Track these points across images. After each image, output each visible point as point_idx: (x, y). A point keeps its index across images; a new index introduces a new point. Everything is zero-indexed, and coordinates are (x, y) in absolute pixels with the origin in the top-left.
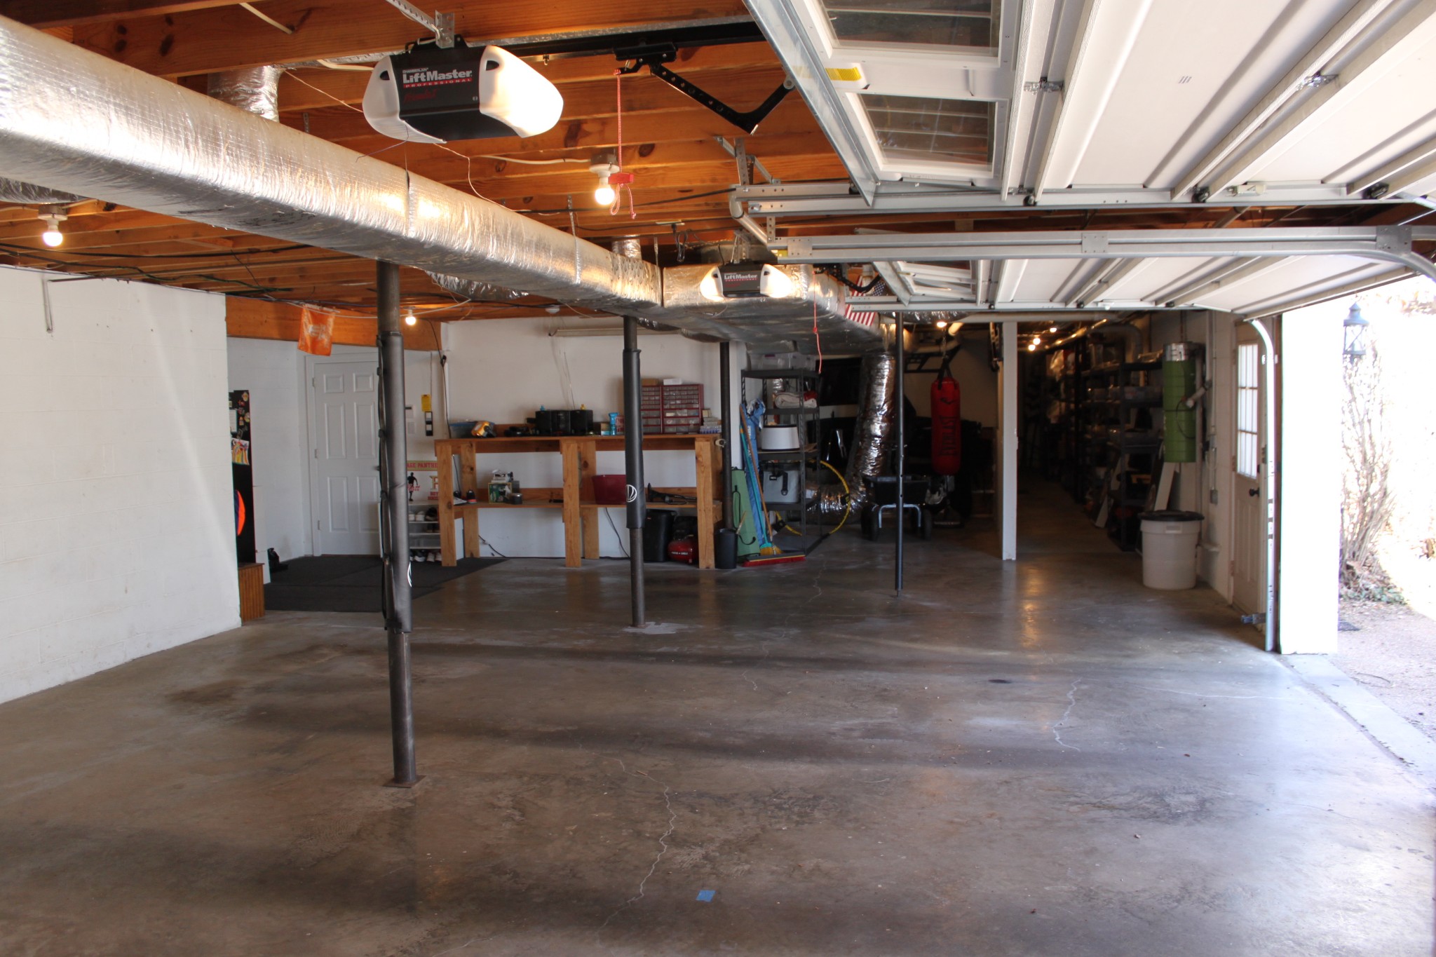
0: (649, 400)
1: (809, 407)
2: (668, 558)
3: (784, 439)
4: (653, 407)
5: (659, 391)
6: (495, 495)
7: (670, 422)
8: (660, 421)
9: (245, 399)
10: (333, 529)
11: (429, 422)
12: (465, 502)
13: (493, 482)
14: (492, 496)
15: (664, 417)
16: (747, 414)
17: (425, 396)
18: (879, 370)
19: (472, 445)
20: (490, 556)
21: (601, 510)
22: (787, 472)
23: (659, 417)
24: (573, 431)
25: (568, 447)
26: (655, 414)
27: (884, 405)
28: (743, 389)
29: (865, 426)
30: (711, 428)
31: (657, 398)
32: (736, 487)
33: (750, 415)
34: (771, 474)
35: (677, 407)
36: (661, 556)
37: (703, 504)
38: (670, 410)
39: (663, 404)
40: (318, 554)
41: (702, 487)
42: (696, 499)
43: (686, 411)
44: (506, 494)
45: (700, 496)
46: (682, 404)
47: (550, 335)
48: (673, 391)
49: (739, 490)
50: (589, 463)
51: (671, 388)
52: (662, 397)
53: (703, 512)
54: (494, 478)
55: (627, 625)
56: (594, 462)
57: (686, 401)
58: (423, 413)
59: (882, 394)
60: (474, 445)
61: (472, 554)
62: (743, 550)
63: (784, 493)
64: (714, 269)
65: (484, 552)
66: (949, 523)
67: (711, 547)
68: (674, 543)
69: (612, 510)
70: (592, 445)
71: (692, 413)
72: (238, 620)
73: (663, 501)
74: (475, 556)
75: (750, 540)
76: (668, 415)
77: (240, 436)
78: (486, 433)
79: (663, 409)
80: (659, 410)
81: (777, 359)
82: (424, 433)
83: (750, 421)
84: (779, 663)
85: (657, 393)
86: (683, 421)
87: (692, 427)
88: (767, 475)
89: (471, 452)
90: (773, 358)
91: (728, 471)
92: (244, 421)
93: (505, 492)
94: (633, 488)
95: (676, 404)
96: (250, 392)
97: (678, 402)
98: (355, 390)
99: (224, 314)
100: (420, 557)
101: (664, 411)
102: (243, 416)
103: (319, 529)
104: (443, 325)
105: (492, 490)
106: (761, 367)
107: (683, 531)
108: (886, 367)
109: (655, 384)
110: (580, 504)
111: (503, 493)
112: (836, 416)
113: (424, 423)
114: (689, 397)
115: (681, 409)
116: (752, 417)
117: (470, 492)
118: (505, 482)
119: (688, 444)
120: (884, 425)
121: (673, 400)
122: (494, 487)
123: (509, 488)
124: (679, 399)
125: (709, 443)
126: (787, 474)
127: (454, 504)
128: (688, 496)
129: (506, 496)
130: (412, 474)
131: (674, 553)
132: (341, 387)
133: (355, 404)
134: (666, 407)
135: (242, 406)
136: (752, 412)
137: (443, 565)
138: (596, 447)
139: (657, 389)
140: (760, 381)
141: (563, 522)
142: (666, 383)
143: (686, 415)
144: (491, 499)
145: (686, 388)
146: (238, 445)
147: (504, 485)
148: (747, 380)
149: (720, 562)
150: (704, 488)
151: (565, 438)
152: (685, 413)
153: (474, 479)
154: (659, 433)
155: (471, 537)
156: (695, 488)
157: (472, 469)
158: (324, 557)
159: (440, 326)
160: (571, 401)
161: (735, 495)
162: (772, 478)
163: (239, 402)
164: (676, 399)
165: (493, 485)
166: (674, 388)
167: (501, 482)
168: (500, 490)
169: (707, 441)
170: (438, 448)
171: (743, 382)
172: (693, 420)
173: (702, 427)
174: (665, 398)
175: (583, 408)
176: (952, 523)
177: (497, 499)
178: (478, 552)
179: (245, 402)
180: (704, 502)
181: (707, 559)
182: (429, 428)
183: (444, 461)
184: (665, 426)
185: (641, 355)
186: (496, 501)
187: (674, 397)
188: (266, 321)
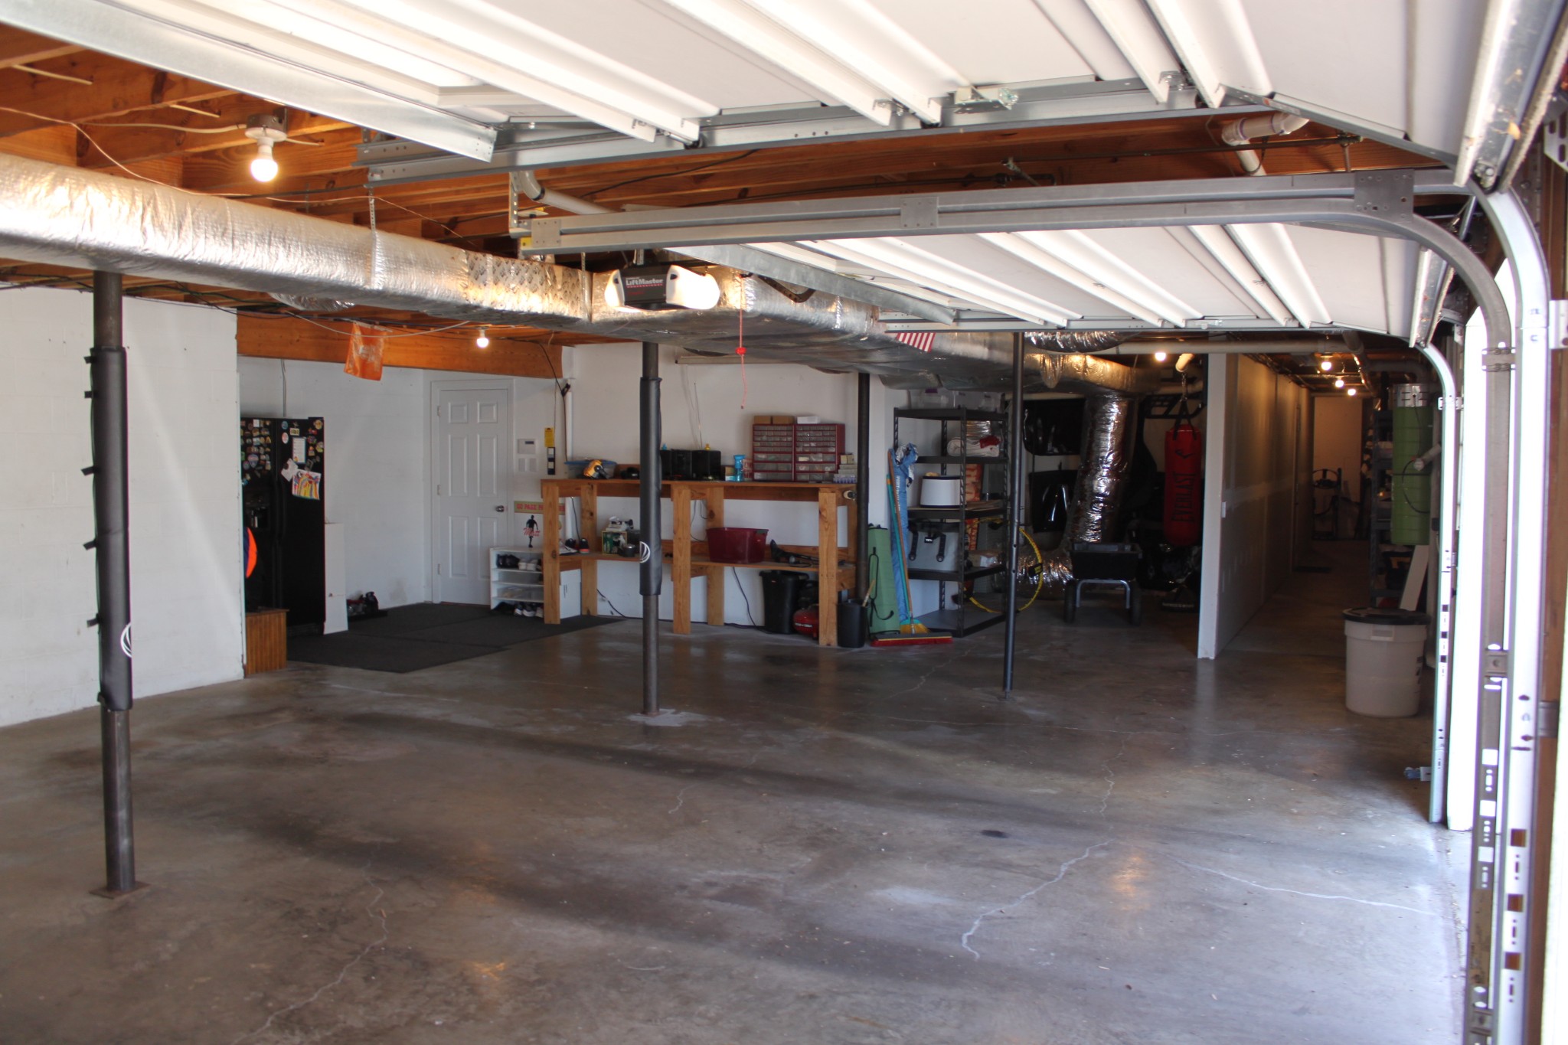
0: (780, 441)
1: (987, 455)
2: (794, 631)
3: (943, 493)
4: (786, 449)
5: (792, 431)
6: (609, 545)
7: (802, 468)
8: (791, 466)
9: (318, 427)
10: (453, 574)
11: (552, 459)
12: (573, 551)
13: (608, 530)
14: (606, 546)
15: (796, 462)
16: (896, 461)
17: (549, 429)
18: (1105, 413)
19: (592, 487)
20: (610, 614)
21: (728, 570)
22: (944, 533)
23: (791, 462)
24: (694, 475)
25: (680, 493)
26: (787, 458)
27: (1109, 455)
28: (896, 430)
29: (1086, 482)
30: (846, 477)
31: (789, 439)
32: (874, 549)
33: (900, 463)
34: (927, 536)
35: (812, 450)
36: (786, 628)
37: (825, 567)
38: (804, 453)
39: (796, 446)
40: (437, 600)
41: (825, 547)
42: (818, 561)
43: (821, 455)
44: (621, 544)
45: (822, 558)
46: (817, 447)
47: (676, 362)
48: (806, 431)
49: (878, 553)
50: (716, 512)
51: (806, 428)
52: (795, 441)
53: (825, 577)
54: (610, 525)
55: (634, 711)
56: (722, 511)
57: (822, 444)
58: (546, 449)
59: (1108, 443)
60: (595, 487)
61: (588, 611)
62: (878, 626)
63: (940, 559)
64: (615, 273)
65: (603, 610)
66: (1180, 606)
67: (834, 620)
68: (799, 613)
69: (740, 570)
70: (720, 492)
71: (829, 458)
72: (241, 671)
73: (787, 561)
74: (592, 613)
75: (887, 614)
76: (801, 459)
77: (309, 467)
78: (597, 473)
79: (796, 453)
80: (791, 453)
81: (940, 396)
82: (546, 472)
83: (899, 470)
84: (748, 780)
85: (789, 433)
86: (817, 468)
87: (827, 474)
88: (922, 535)
89: (591, 494)
90: (934, 394)
91: (863, 529)
92: (315, 451)
93: (619, 541)
94: (646, 546)
95: (810, 447)
96: (325, 419)
97: (813, 444)
98: (478, 421)
99: (235, 332)
100: (528, 611)
101: (796, 454)
102: (314, 446)
103: (439, 573)
104: (565, 349)
105: (606, 540)
106: (921, 406)
107: (809, 599)
108: (1115, 411)
109: (787, 423)
110: (692, 561)
111: (617, 544)
112: (1063, 468)
113: (546, 460)
114: (825, 439)
115: (815, 453)
116: (902, 465)
117: (584, 540)
118: (620, 530)
119: (812, 495)
120: (1108, 481)
121: (806, 442)
122: (609, 536)
123: (624, 538)
124: (813, 441)
125: (834, 494)
126: (945, 536)
127: (560, 553)
128: (808, 556)
129: (620, 547)
130: (533, 517)
131: (797, 624)
132: (465, 417)
133: (478, 436)
134: (799, 450)
135: (312, 435)
136: (902, 459)
137: (546, 621)
138: (725, 494)
139: (790, 428)
140: (939, 423)
141: (672, 580)
142: (801, 421)
143: (822, 460)
144: (605, 549)
145: (822, 428)
146: (305, 478)
147: (618, 534)
148: (901, 420)
149: (843, 640)
150: (827, 549)
151: (676, 482)
152: (820, 458)
153: (594, 526)
154: (790, 481)
155: (588, 591)
156: (815, 548)
157: (592, 514)
158: (443, 604)
159: (561, 350)
160: (699, 441)
161: (873, 559)
162: (928, 540)
163: (310, 430)
164: (810, 441)
165: (606, 533)
166: (808, 428)
167: (615, 530)
168: (615, 540)
169: (833, 492)
170: (545, 489)
171: (896, 423)
172: (829, 466)
173: (835, 475)
174: (798, 439)
175: (708, 449)
176: (1184, 606)
177: (611, 550)
178: (595, 609)
179: (318, 431)
180: (827, 565)
181: (828, 634)
182: (551, 465)
183: (550, 504)
184: (797, 472)
185: (662, 384)
186: (610, 553)
187: (808, 439)
188: (298, 341)
